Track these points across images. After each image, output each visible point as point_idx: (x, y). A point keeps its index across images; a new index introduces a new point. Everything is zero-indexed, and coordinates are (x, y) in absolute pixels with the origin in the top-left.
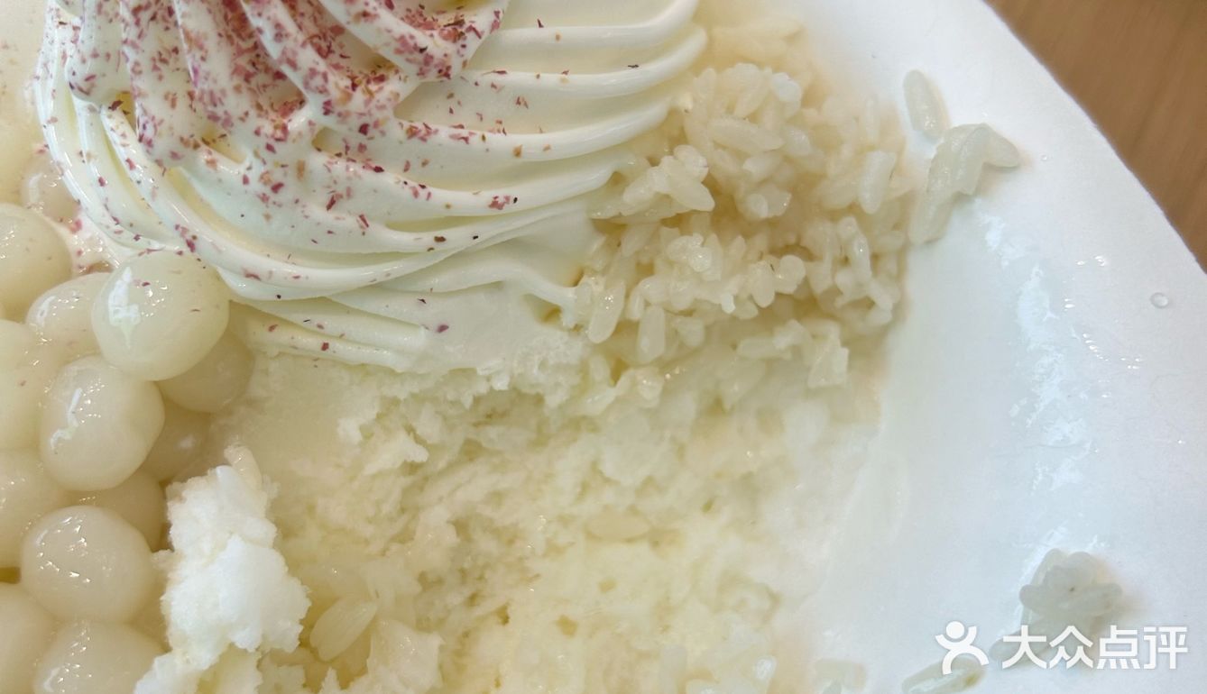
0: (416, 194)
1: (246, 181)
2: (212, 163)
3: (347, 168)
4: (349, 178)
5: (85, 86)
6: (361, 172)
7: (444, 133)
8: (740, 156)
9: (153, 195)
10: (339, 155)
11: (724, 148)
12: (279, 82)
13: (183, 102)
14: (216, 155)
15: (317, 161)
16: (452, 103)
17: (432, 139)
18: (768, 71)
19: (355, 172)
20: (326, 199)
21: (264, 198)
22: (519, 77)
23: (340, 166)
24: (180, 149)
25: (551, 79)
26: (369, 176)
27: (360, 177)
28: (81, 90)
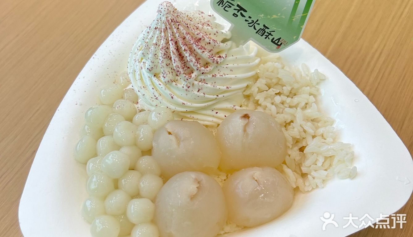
0: (214, 87)
1: (183, 87)
2: (176, 84)
3: (202, 84)
4: (202, 86)
5: (151, 69)
6: (204, 84)
7: (218, 76)
8: (271, 79)
9: (165, 89)
10: (200, 82)
11: (267, 78)
12: (188, 69)
13: (171, 73)
14: (176, 83)
15: (196, 83)
16: (219, 71)
17: (217, 76)
18: (274, 63)
19: (203, 85)
20: (197, 90)
21: (187, 90)
22: (230, 65)
23: (200, 83)
24: (170, 81)
25: (236, 65)
26: (205, 85)
27: (204, 85)
28: (150, 70)
